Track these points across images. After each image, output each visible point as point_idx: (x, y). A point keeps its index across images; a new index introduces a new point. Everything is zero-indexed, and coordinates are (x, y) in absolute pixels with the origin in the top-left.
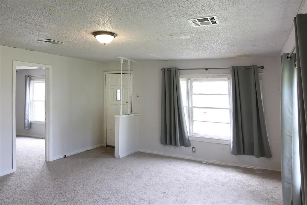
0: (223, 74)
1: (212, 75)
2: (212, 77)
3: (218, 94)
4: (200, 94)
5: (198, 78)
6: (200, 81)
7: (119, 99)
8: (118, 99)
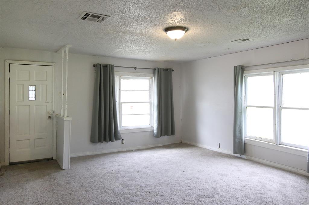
0: (147, 74)
1: (140, 74)
2: (140, 76)
3: (141, 90)
4: (127, 91)
5: (128, 76)
6: (128, 78)
7: (34, 99)
8: (30, 99)
